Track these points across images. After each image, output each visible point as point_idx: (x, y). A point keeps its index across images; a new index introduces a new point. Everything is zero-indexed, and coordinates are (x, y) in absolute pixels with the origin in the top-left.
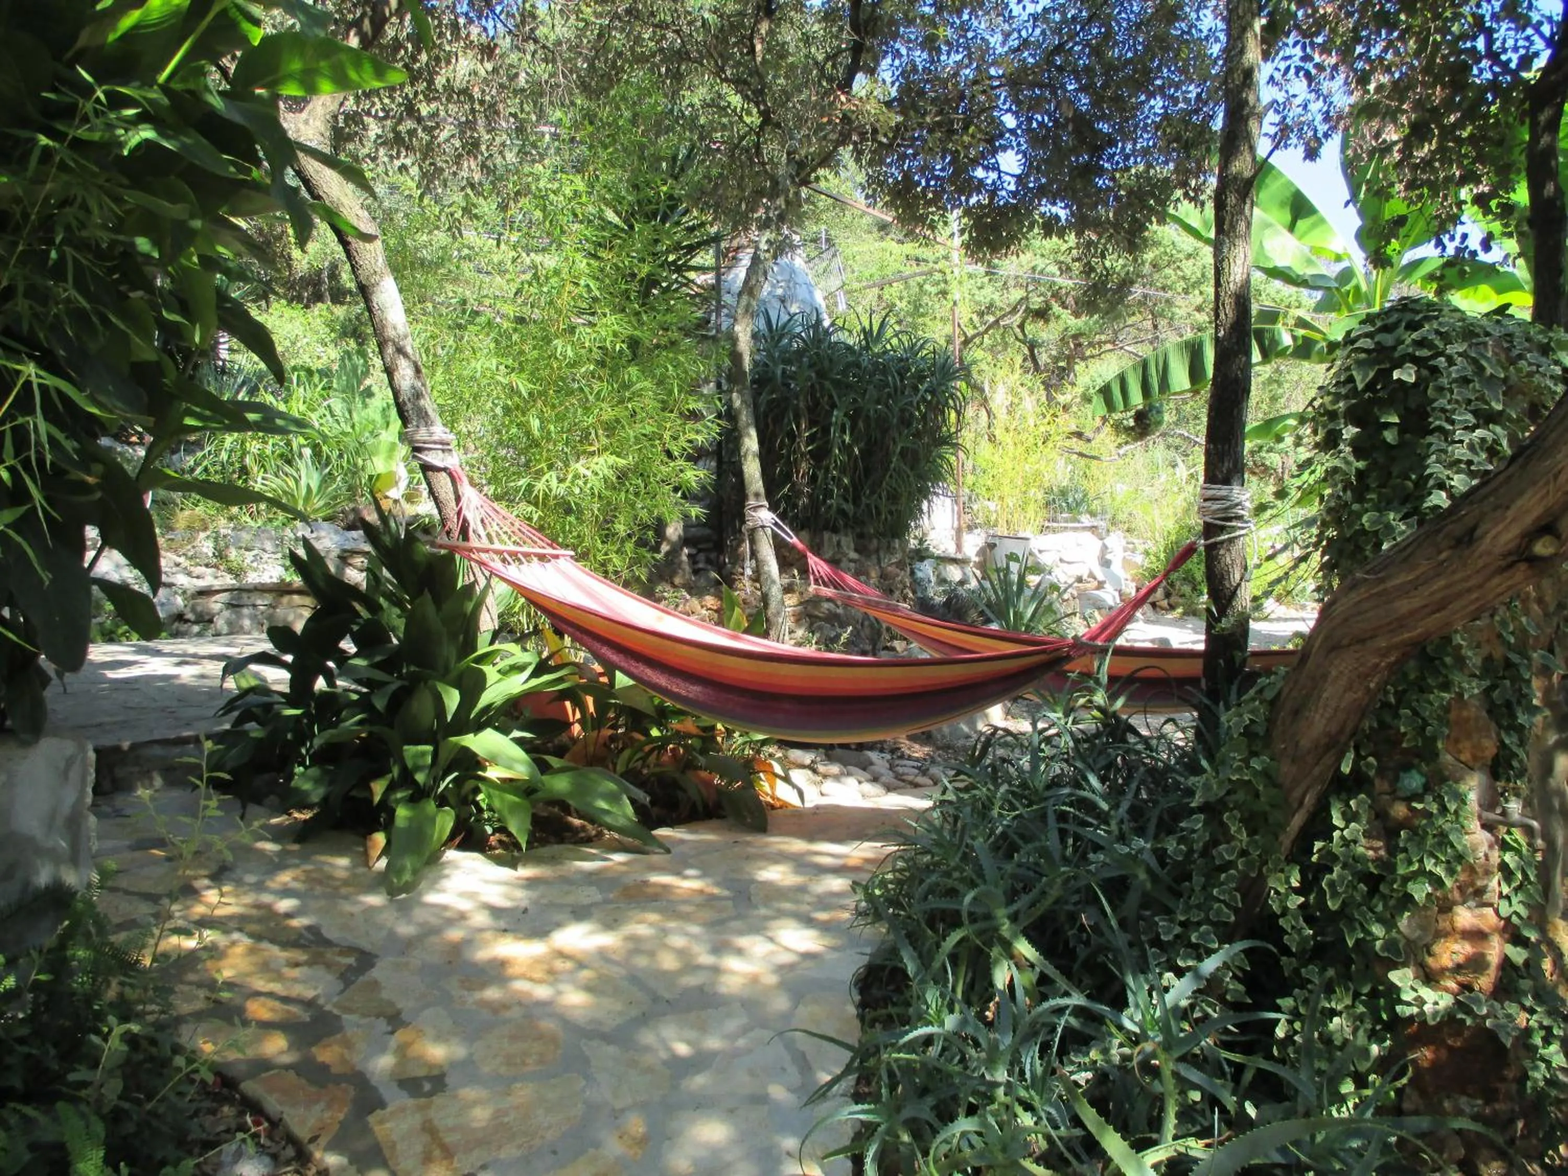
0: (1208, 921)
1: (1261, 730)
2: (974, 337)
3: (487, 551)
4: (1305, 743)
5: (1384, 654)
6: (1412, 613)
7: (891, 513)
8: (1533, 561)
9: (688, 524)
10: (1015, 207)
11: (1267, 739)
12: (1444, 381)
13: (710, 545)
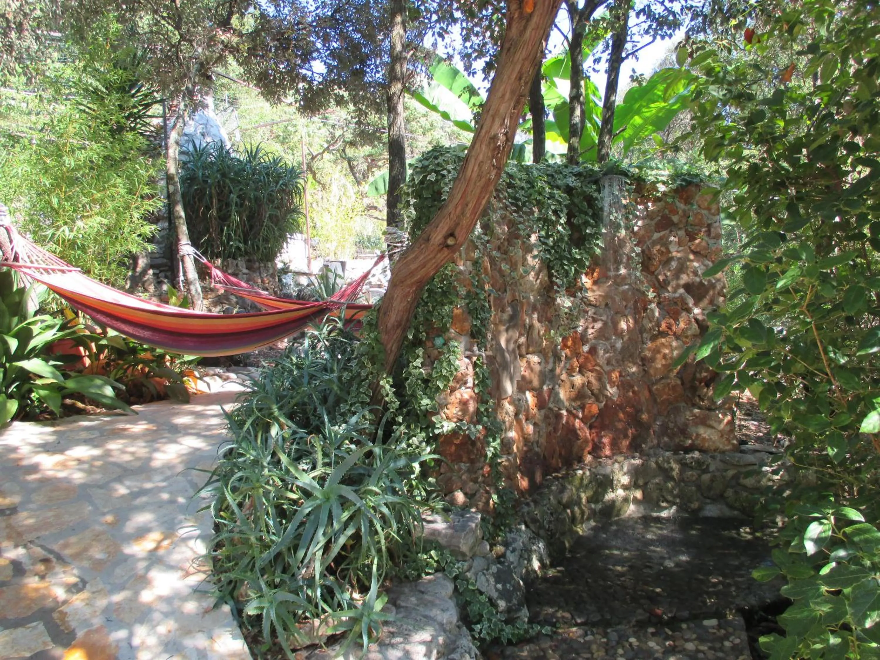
0: (358, 402)
1: (374, 322)
2: (317, 155)
3: (30, 268)
4: (389, 325)
5: (410, 286)
6: (416, 269)
7: (265, 248)
8: (448, 246)
9: (150, 255)
10: (321, 90)
11: (377, 326)
12: (447, 180)
13: (167, 268)
